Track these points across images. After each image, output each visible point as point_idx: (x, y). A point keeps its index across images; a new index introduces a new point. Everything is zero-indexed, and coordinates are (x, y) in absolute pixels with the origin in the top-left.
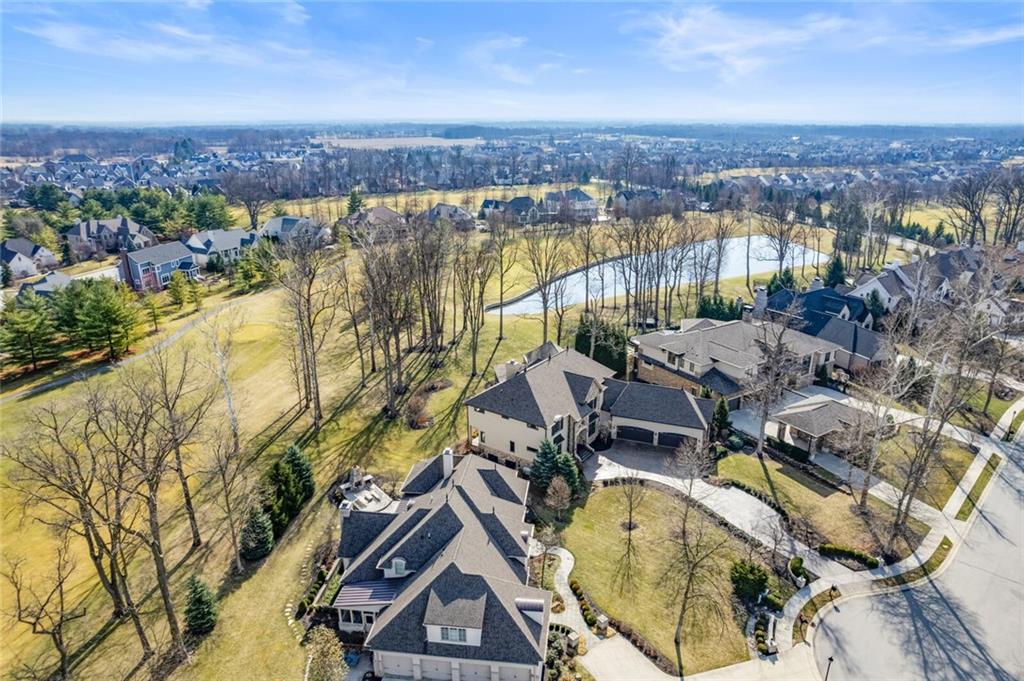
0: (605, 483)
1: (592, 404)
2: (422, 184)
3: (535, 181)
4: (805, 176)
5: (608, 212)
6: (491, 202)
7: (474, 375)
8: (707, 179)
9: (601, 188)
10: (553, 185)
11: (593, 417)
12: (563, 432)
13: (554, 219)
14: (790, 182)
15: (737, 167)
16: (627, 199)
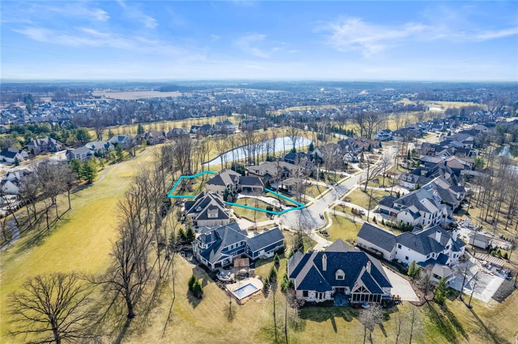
0: (240, 198)
1: (236, 182)
2: (161, 118)
3: (209, 115)
4: (317, 111)
5: (239, 129)
6: (194, 127)
7: (203, 180)
8: (279, 113)
9: (237, 118)
10: (217, 117)
11: (237, 185)
12: (230, 188)
13: (220, 132)
14: (311, 113)
15: (293, 106)
16: (246, 124)
